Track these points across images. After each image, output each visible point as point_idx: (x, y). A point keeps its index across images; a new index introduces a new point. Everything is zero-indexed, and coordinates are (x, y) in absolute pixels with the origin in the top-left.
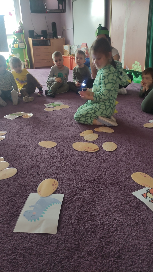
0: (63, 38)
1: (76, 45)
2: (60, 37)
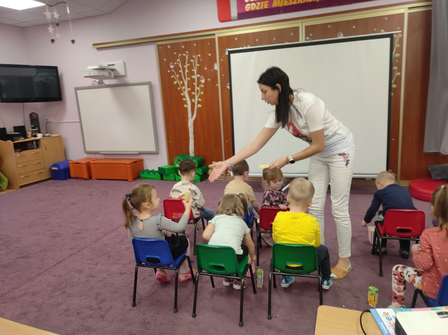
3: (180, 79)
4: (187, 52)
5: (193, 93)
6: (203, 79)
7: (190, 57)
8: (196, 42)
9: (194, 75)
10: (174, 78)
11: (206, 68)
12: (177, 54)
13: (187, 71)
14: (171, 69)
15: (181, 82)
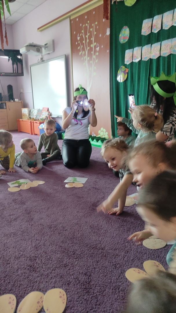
0: (20, 101)
1: (36, 109)
2: (18, 100)
3: (83, 49)
4: (88, 22)
5: (91, 62)
6: (98, 46)
7: (91, 27)
8: (95, 9)
9: (93, 44)
10: (79, 48)
11: (100, 35)
12: (82, 25)
13: (88, 41)
14: (78, 41)
15: (84, 52)
